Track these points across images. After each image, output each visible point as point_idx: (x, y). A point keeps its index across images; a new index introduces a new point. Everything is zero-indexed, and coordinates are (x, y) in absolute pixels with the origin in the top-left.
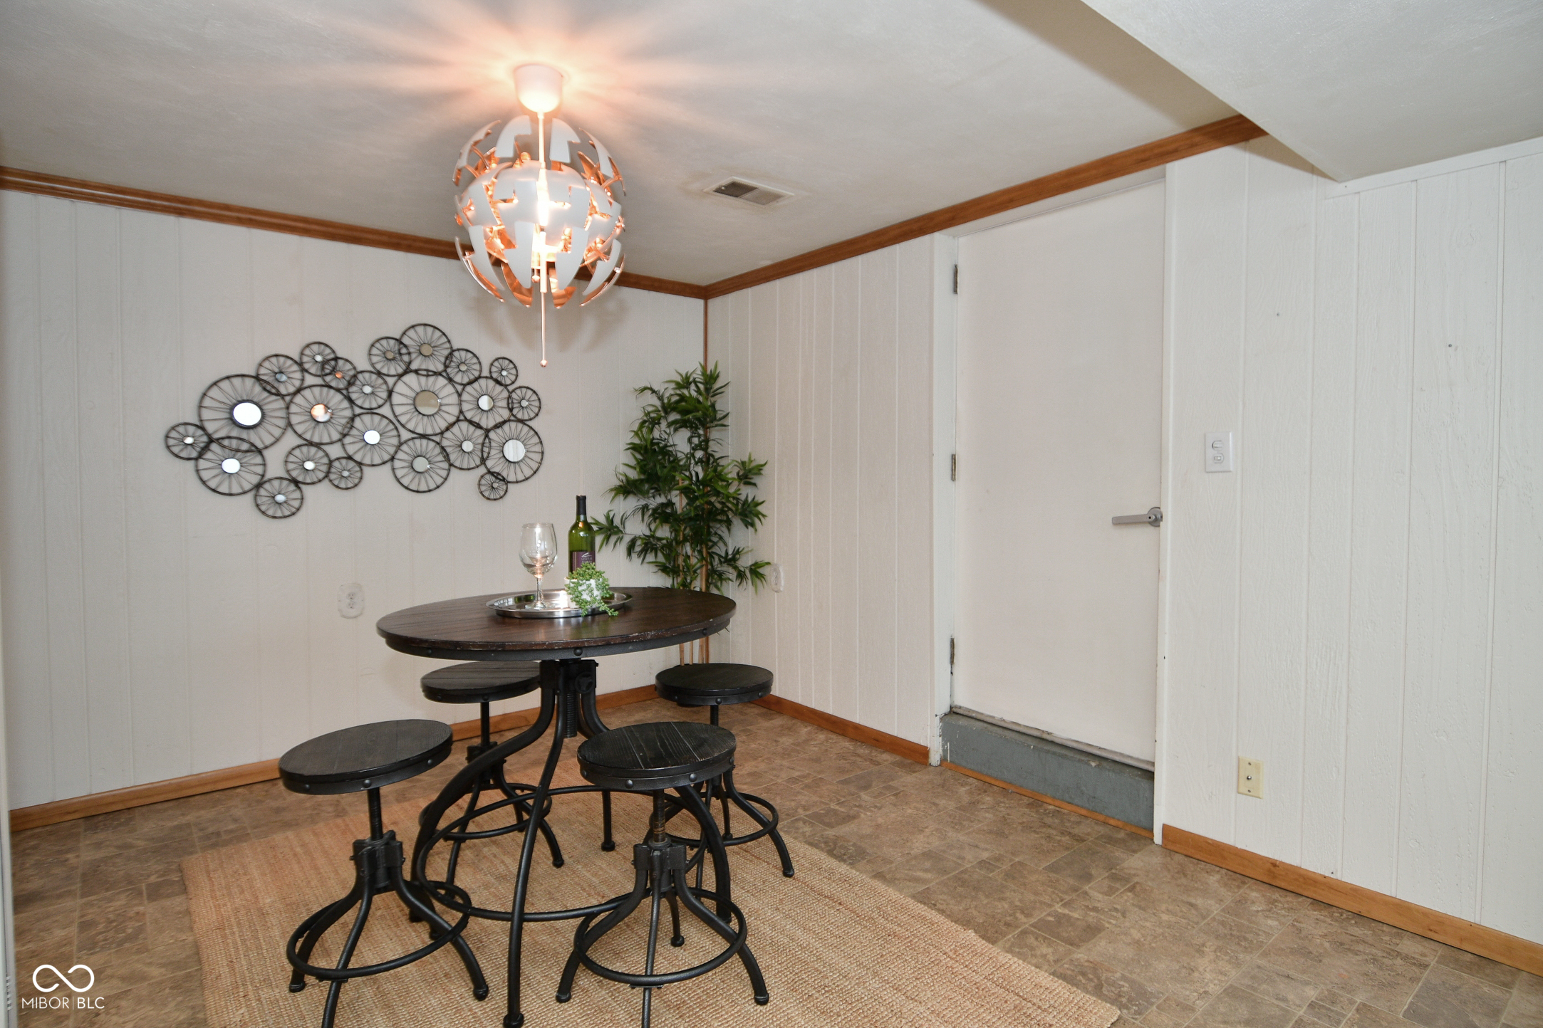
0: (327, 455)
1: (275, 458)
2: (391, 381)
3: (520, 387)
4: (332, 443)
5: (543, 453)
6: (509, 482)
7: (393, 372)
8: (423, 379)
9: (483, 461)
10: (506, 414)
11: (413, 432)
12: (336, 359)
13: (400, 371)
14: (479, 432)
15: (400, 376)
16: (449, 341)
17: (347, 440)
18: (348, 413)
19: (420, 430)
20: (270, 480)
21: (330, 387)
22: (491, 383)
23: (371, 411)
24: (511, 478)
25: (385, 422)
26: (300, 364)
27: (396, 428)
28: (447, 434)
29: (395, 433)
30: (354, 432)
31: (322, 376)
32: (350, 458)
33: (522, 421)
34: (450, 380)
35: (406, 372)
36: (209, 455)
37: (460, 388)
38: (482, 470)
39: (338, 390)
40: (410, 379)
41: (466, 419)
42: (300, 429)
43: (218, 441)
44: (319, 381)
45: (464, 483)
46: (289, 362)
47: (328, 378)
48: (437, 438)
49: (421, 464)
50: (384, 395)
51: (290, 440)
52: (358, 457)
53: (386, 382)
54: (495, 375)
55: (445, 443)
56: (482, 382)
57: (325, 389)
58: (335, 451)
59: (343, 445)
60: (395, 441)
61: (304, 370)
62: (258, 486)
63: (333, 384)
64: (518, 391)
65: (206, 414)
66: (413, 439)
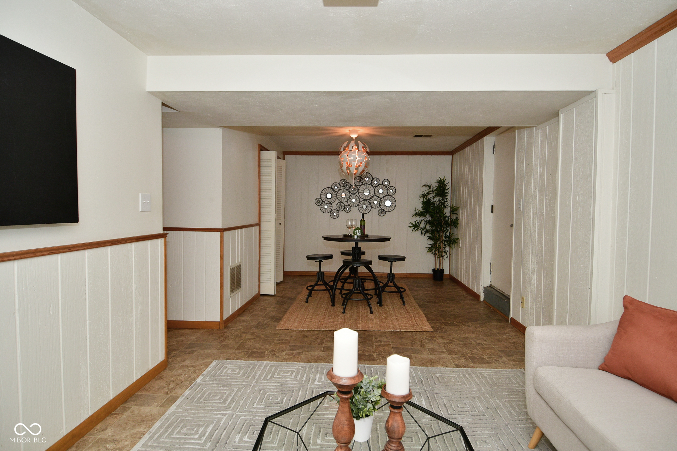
0: (344, 205)
1: (334, 205)
2: (358, 187)
3: (390, 187)
4: (345, 202)
5: (396, 204)
6: (386, 212)
7: (359, 185)
8: (366, 186)
9: (380, 206)
10: (386, 194)
11: (363, 199)
12: (347, 182)
13: (361, 184)
14: (379, 199)
15: (361, 186)
16: (372, 176)
17: (349, 201)
18: (349, 195)
19: (365, 199)
20: (333, 210)
21: (345, 189)
22: (382, 186)
23: (354, 194)
24: (387, 211)
25: (357, 197)
26: (340, 184)
27: (359, 198)
28: (371, 200)
29: (359, 199)
30: (350, 199)
31: (344, 187)
32: (349, 205)
33: (391, 196)
34: (372, 186)
35: (362, 184)
36: (322, 205)
37: (374, 187)
38: (380, 208)
39: (347, 190)
40: (363, 186)
41: (376, 196)
42: (339, 199)
43: (324, 202)
44: (343, 188)
45: (375, 212)
46: (338, 184)
47: (345, 187)
48: (368, 200)
49: (364, 207)
50: (357, 190)
51: (337, 201)
52: (351, 205)
53: (357, 187)
54: (383, 184)
55: (370, 201)
56: (380, 186)
57: (344, 190)
58: (346, 204)
59: (348, 202)
60: (359, 201)
61: (340, 186)
62: (331, 211)
63: (346, 188)
64: (390, 188)
65: (322, 196)
66: (363, 201)
